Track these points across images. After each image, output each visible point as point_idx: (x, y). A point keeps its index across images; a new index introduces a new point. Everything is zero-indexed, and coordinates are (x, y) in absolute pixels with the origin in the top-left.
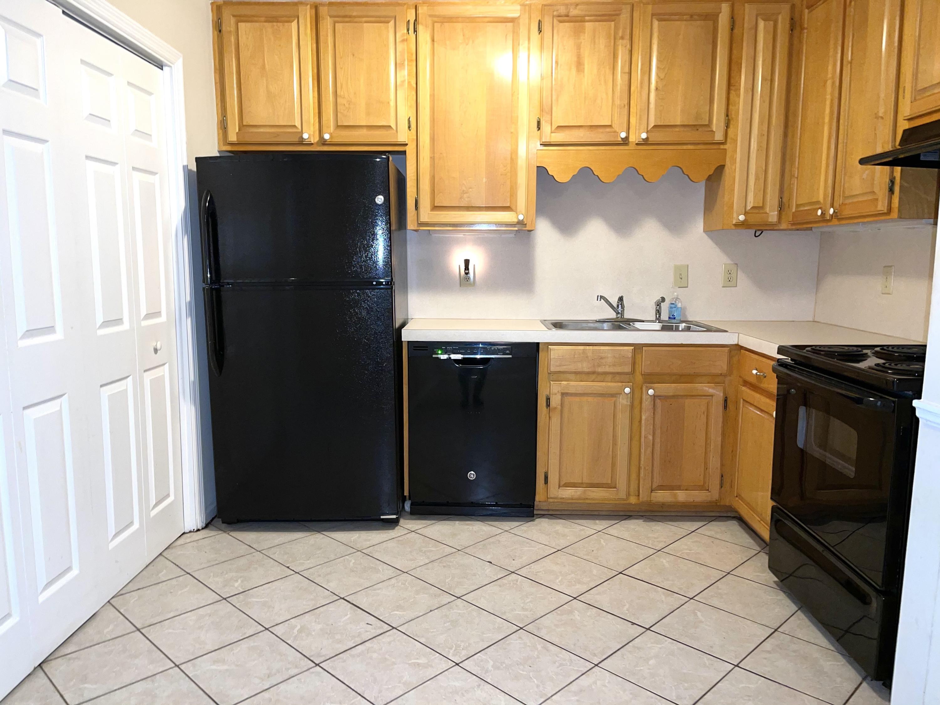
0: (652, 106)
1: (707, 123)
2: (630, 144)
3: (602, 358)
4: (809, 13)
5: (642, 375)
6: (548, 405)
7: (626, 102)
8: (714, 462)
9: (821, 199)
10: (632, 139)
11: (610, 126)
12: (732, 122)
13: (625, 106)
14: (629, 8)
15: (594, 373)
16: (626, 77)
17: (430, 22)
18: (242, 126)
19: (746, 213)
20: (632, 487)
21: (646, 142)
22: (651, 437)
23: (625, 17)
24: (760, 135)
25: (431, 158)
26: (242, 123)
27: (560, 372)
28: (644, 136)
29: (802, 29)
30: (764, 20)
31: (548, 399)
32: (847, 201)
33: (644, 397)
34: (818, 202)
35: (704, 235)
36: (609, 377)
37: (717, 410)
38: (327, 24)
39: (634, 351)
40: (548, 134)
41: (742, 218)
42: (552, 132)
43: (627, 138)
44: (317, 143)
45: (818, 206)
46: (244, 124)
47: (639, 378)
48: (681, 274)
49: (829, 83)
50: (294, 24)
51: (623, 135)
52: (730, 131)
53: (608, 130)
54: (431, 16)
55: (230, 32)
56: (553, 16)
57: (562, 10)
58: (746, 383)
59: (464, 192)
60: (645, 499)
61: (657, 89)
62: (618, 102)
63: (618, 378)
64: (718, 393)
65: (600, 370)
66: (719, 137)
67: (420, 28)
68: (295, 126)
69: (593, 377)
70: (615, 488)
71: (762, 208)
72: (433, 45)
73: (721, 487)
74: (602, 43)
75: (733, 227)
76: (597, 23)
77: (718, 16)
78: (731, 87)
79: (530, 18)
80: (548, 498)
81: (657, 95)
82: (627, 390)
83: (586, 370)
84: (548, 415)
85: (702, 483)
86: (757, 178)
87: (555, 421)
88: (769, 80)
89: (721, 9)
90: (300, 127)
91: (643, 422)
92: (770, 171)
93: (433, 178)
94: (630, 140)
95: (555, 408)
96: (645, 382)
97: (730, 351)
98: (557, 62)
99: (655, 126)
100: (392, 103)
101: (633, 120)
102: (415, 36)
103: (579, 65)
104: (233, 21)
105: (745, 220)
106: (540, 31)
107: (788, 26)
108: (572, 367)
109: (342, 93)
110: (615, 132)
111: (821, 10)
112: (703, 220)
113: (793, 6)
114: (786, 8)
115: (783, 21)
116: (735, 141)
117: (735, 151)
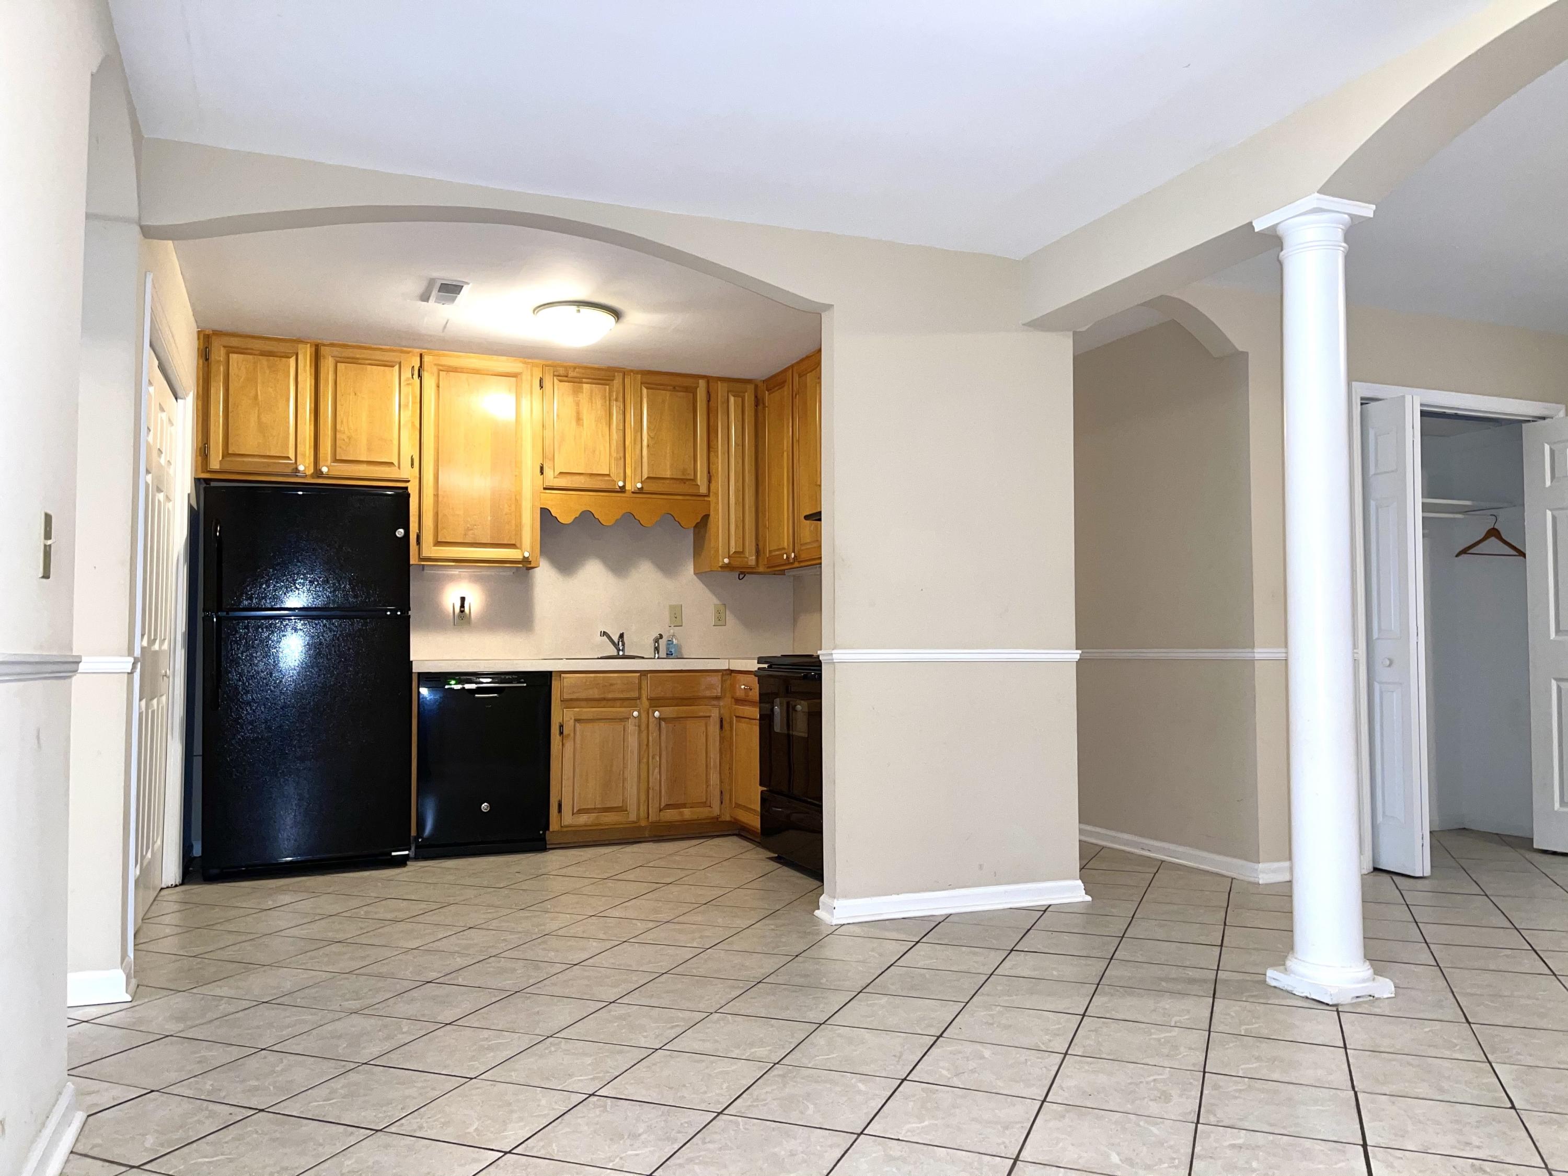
0: (645, 459)
1: (692, 478)
2: (627, 492)
3: (611, 685)
4: (769, 394)
5: (648, 699)
6: (561, 733)
7: (622, 455)
8: (714, 778)
10: (628, 487)
11: (608, 475)
12: (712, 478)
13: (621, 458)
14: (621, 375)
15: (604, 699)
16: (621, 434)
17: (435, 369)
18: (226, 454)
19: (729, 557)
20: (641, 809)
21: (640, 491)
22: (658, 759)
23: (617, 383)
24: (737, 491)
25: (434, 495)
26: (228, 450)
27: (571, 700)
28: (639, 485)
29: (764, 407)
30: (734, 396)
31: (561, 726)
32: (803, 548)
33: (651, 720)
34: (784, 549)
35: (695, 577)
36: (618, 703)
37: (714, 729)
38: (328, 364)
39: (640, 678)
40: (550, 478)
41: (726, 561)
42: (554, 478)
43: (624, 486)
44: (312, 476)
45: (783, 551)
46: (230, 452)
47: (645, 703)
48: (675, 614)
49: (785, 454)
50: (292, 361)
51: (621, 484)
52: (712, 485)
53: (607, 478)
54: (435, 365)
55: (219, 361)
56: (554, 376)
57: (562, 371)
58: (738, 701)
59: (468, 529)
60: (654, 819)
61: (648, 446)
62: (614, 454)
63: (626, 703)
64: (715, 714)
65: (610, 696)
66: (703, 490)
67: (426, 375)
68: (288, 458)
69: (604, 703)
70: (627, 811)
71: (743, 552)
72: (438, 390)
73: (722, 803)
74: (599, 403)
75: (720, 569)
76: (594, 385)
77: (697, 389)
78: (711, 449)
79: (532, 376)
80: (561, 827)
81: (649, 451)
82: (636, 714)
83: (597, 696)
84: (561, 743)
85: (704, 800)
86: (737, 526)
87: (569, 746)
88: (741, 445)
89: (698, 383)
90: (293, 459)
91: (650, 744)
92: (747, 521)
93: (436, 514)
94: (627, 488)
95: (569, 735)
96: (650, 707)
97: (723, 675)
98: (558, 416)
99: (648, 478)
100: (396, 442)
101: (628, 471)
102: (419, 381)
103: (579, 419)
104: (223, 351)
105: (729, 563)
106: (541, 387)
107: (753, 402)
108: (583, 695)
109: (342, 429)
110: (614, 480)
111: (777, 395)
112: (692, 564)
113: (756, 387)
114: (751, 388)
115: (749, 398)
116: (717, 494)
117: (717, 503)
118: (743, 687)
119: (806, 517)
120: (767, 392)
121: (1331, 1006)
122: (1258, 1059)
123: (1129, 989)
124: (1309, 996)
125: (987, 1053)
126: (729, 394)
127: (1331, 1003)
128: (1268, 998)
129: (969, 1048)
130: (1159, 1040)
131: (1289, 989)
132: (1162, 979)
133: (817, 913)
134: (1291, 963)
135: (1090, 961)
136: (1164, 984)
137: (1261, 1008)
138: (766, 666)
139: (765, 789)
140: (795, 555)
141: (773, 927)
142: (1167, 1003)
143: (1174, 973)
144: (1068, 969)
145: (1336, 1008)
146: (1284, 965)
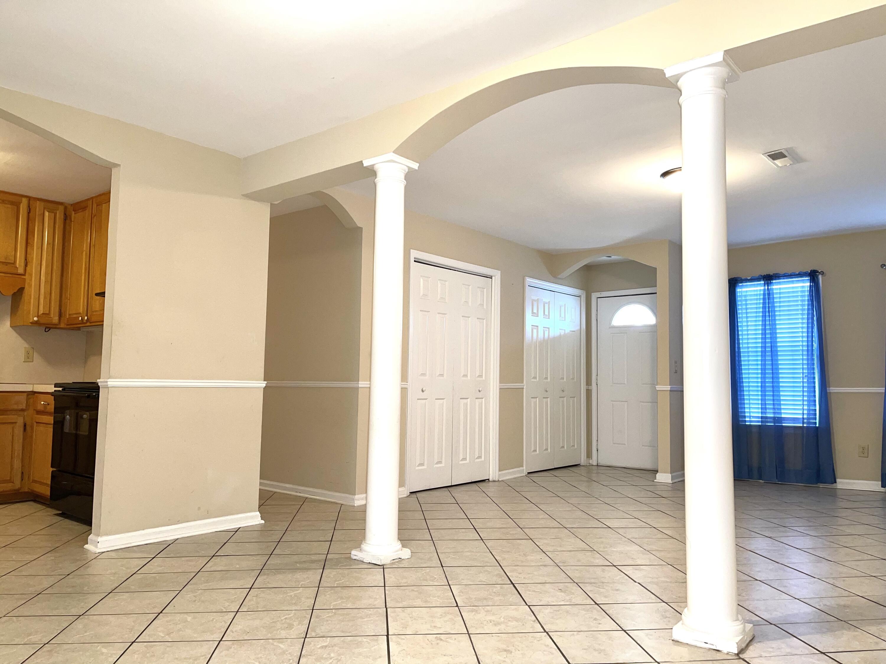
1: (13, 262)
4: (75, 213)
8: (17, 464)
9: (81, 311)
12: (29, 264)
19: (38, 317)
24: (46, 273)
29: (71, 221)
30: (48, 212)
32: (94, 313)
34: (80, 313)
35: (11, 329)
37: (19, 431)
41: (35, 319)
45: (79, 315)
49: (84, 253)
52: (28, 268)
58: (39, 412)
64: (20, 421)
66: (21, 271)
71: (49, 314)
73: (22, 480)
75: (30, 324)
77: (20, 204)
78: (28, 244)
85: (8, 478)
86: (45, 298)
88: (52, 243)
89: (22, 200)
92: (53, 295)
97: (28, 395)
105: (38, 321)
107: (63, 217)
111: (80, 215)
112: (10, 319)
113: (66, 208)
114: (61, 208)
115: (60, 215)
116: (31, 275)
117: (31, 280)
118: (42, 403)
119: (97, 294)
120: (73, 212)
121: (381, 566)
122: (342, 598)
123: (278, 570)
124: (370, 562)
125: (189, 619)
126: (45, 210)
127: (380, 564)
128: (351, 566)
129: (178, 617)
130: (291, 596)
131: (362, 559)
132: (296, 562)
133: (86, 546)
134: (364, 546)
135: (258, 557)
136: (298, 565)
137: (346, 572)
138: (61, 389)
139: (55, 469)
140: (87, 318)
141: (53, 558)
142: (299, 575)
143: (304, 558)
144: (245, 563)
145: (383, 567)
146: (360, 547)
